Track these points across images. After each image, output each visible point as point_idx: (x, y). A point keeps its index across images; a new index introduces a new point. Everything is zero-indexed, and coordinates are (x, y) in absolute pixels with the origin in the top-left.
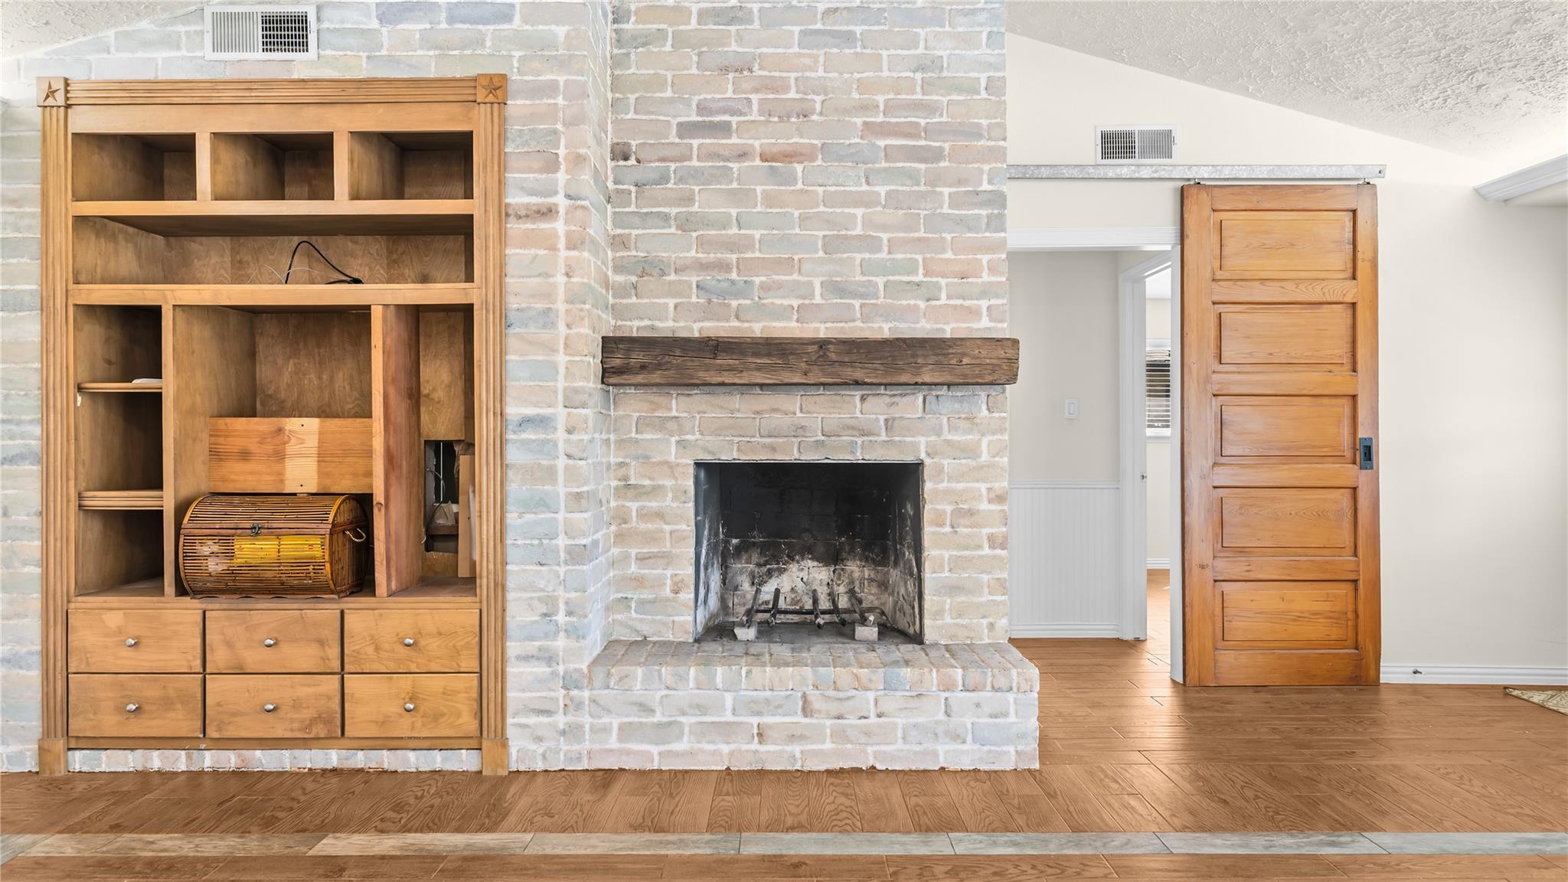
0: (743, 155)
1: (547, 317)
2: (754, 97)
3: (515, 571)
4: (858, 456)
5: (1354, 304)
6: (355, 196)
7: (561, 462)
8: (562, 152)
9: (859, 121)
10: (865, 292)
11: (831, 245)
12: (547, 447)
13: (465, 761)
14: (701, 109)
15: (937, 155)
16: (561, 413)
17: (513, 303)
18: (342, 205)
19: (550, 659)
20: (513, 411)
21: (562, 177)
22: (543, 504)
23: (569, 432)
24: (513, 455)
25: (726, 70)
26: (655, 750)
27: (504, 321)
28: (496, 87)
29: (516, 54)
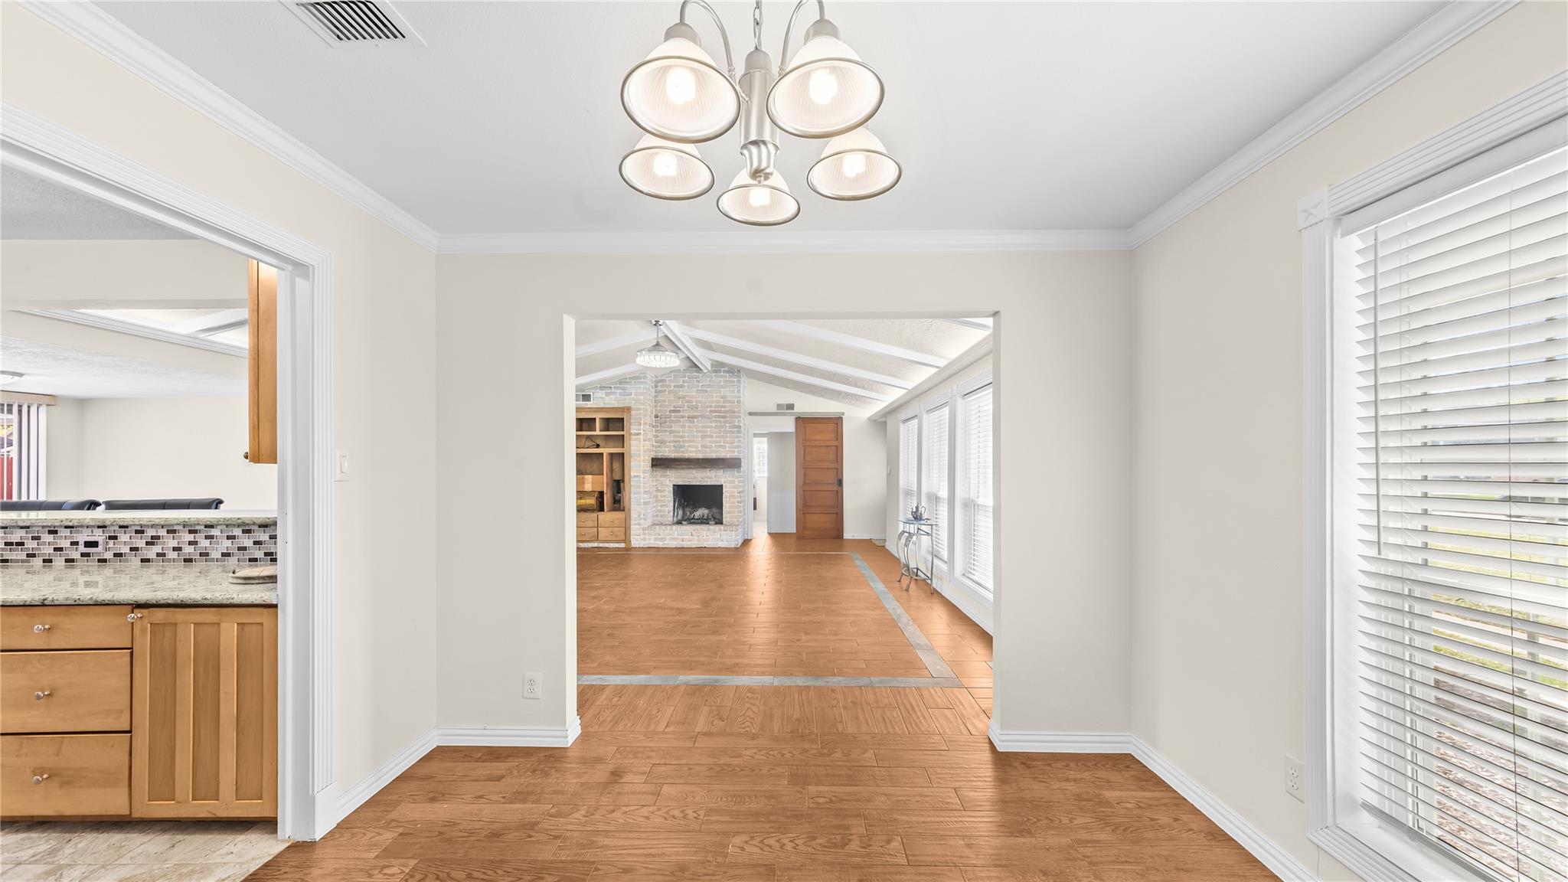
0: (683, 417)
1: (639, 455)
2: (686, 404)
3: (633, 507)
4: (709, 483)
5: (837, 446)
6: (600, 431)
7: (642, 484)
8: (642, 422)
9: (709, 409)
10: (710, 447)
11: (703, 437)
12: (639, 482)
13: (623, 545)
14: (674, 407)
15: (726, 417)
16: (642, 475)
17: (632, 452)
18: (598, 432)
19: (639, 524)
20: (632, 474)
21: (643, 425)
22: (639, 493)
23: (644, 478)
24: (632, 483)
25: (680, 398)
26: (661, 543)
27: (631, 456)
28: (629, 409)
29: (633, 402)
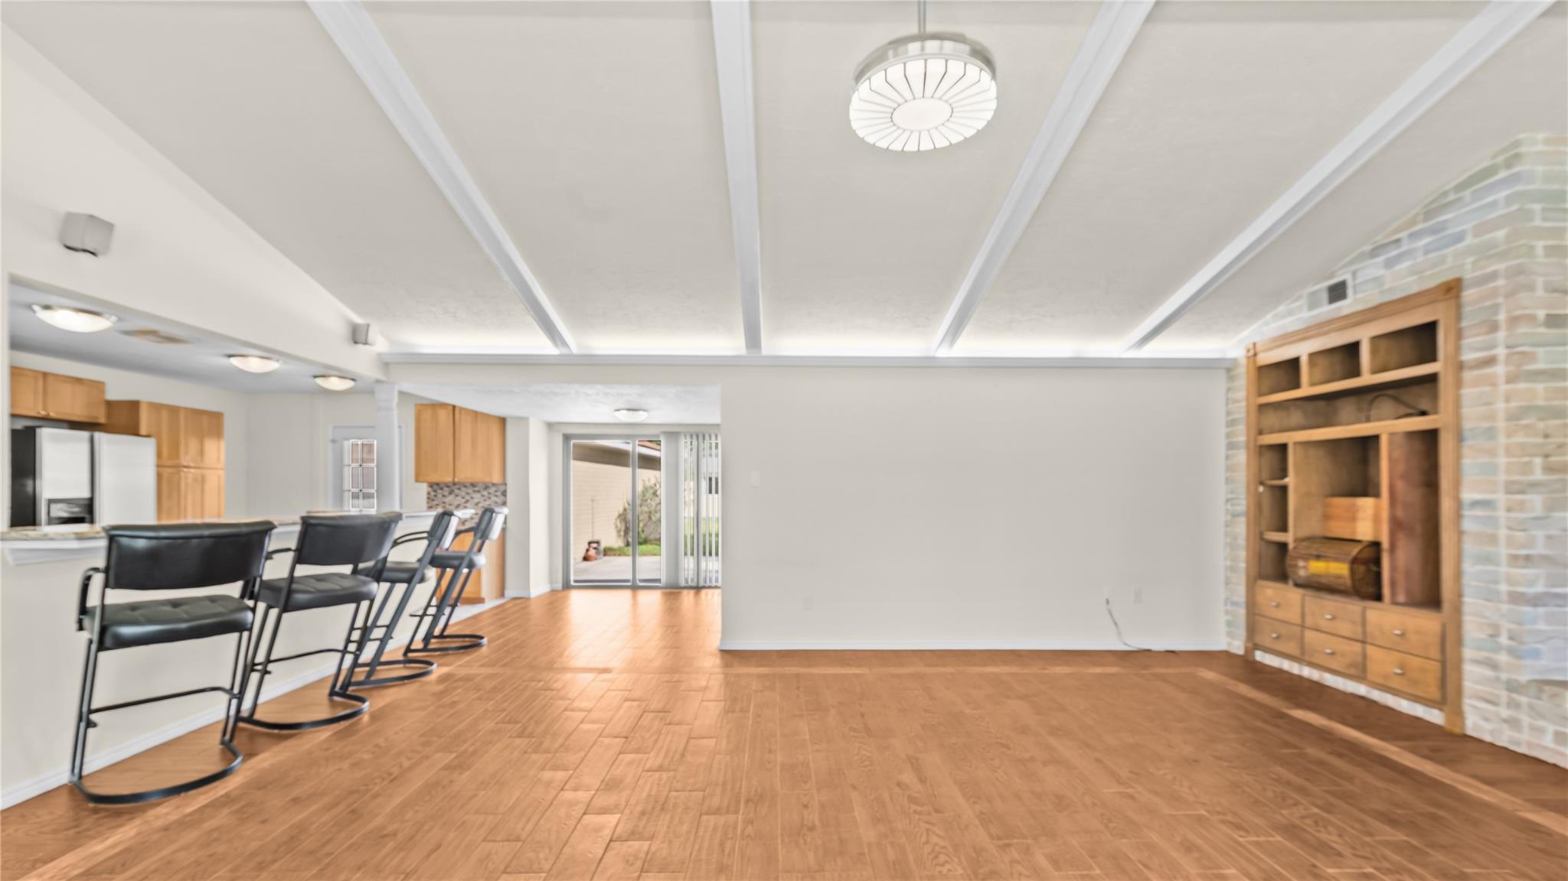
1: (1490, 433)
3: (1469, 601)
6: (1373, 372)
7: (1503, 532)
8: (1500, 320)
12: (1492, 521)
16: (1501, 498)
17: (1467, 425)
18: (1368, 378)
19: (1494, 666)
20: (1467, 496)
21: (1501, 335)
22: (1488, 559)
23: (1509, 510)
24: (1467, 525)
27: (1460, 438)
28: (1455, 287)
29: (1470, 260)
